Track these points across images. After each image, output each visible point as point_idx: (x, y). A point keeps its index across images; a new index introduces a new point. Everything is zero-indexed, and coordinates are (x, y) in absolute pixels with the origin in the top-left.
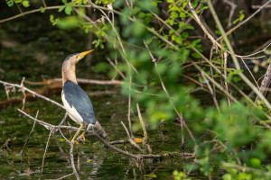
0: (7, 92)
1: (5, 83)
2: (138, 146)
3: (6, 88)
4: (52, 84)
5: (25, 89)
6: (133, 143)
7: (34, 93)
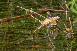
0: (26, 12)
1: (26, 9)
2: (69, 31)
3: (26, 11)
4: (40, 10)
5: (32, 11)
6: (67, 30)
7: (35, 13)
